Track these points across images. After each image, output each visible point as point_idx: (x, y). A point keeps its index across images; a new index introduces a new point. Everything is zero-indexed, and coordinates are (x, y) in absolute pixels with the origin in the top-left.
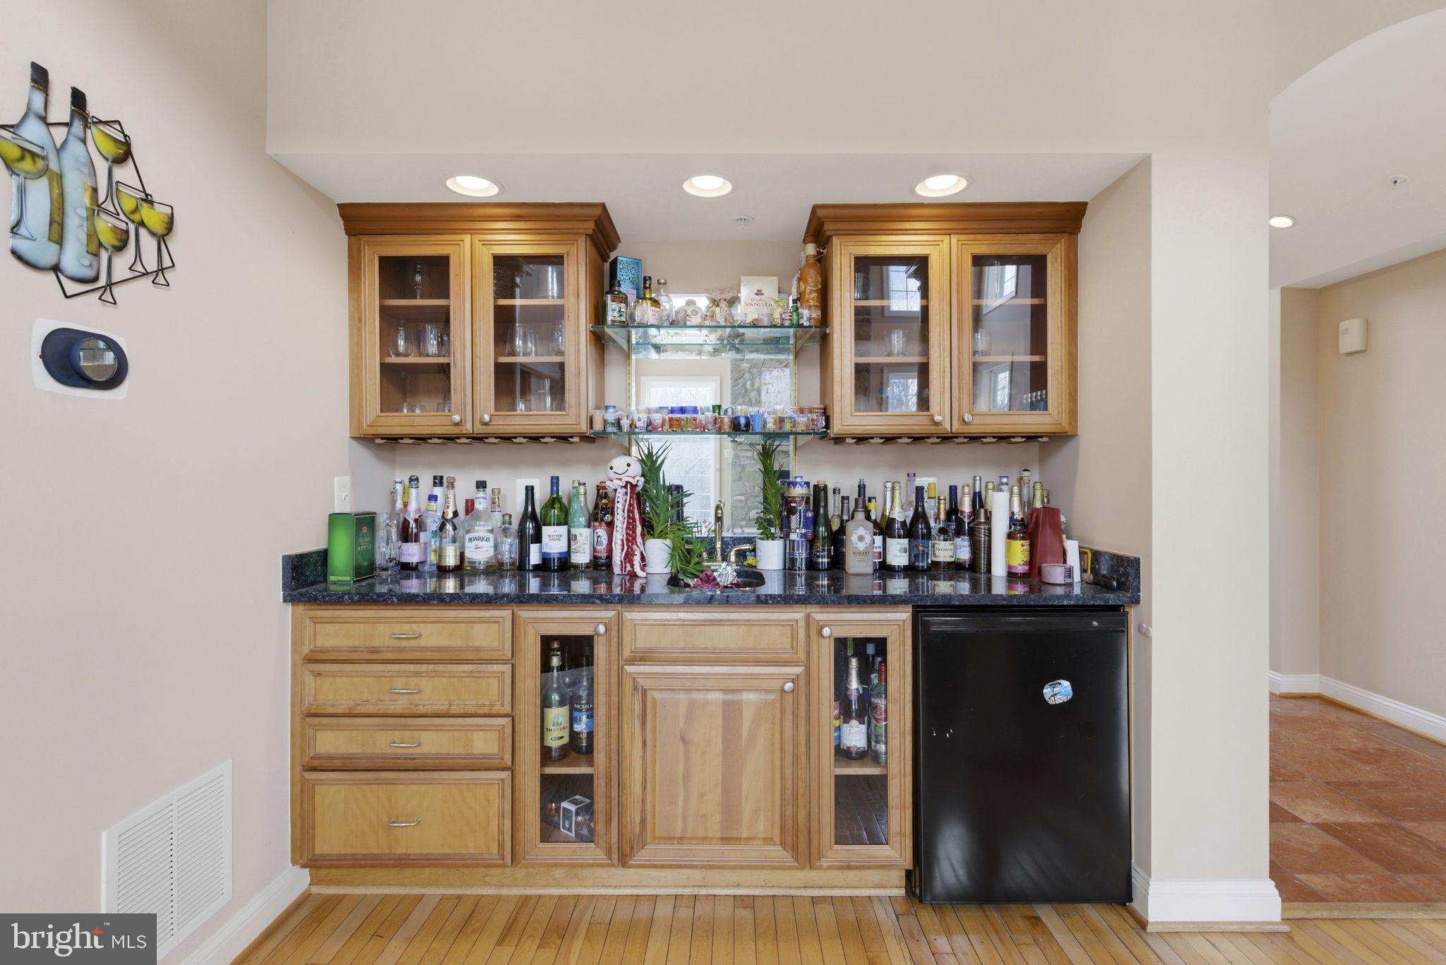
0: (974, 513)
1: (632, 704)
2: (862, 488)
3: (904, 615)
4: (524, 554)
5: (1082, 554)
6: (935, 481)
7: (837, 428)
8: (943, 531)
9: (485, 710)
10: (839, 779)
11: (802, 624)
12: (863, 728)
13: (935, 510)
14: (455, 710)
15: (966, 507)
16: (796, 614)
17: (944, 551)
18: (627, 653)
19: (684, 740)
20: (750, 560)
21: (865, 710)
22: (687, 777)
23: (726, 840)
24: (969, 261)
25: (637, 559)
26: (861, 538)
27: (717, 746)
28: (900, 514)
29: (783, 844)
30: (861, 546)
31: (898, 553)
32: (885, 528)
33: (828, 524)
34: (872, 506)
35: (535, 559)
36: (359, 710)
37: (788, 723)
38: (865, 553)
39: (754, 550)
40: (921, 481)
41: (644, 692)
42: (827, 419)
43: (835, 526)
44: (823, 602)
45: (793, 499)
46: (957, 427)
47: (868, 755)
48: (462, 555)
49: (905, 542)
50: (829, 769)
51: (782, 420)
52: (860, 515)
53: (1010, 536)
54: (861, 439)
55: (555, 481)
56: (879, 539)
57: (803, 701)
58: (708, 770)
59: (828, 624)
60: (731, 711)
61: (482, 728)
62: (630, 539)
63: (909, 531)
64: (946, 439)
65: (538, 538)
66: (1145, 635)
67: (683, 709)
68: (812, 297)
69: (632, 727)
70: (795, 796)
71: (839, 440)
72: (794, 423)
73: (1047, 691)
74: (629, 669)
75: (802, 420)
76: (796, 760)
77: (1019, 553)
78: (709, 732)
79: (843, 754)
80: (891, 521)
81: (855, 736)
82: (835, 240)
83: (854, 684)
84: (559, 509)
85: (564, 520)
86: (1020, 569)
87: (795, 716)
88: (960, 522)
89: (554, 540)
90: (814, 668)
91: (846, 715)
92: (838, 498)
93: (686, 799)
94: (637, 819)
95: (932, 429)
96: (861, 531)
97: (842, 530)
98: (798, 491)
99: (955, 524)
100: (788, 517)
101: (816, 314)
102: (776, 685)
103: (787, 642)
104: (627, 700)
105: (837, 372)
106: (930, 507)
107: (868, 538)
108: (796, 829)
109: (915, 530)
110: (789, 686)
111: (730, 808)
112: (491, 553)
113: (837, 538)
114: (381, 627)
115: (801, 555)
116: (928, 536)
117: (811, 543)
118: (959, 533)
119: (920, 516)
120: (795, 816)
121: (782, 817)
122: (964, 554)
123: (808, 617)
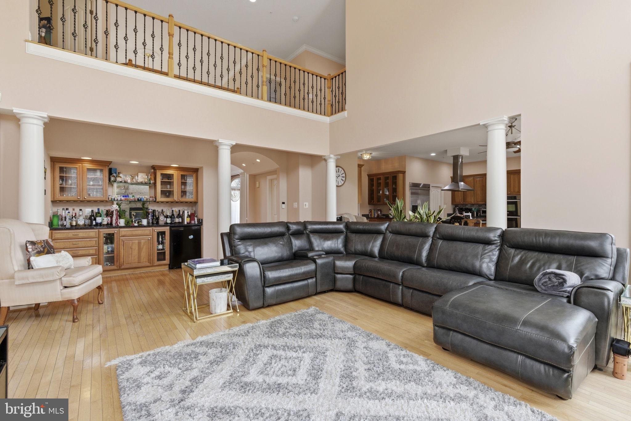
0: (182, 214)
1: (121, 243)
2: (162, 210)
3: (168, 228)
4: (92, 222)
5: (197, 219)
6: (176, 209)
7: (157, 200)
8: (177, 217)
9: (93, 246)
10: (158, 253)
11: (151, 230)
12: (162, 246)
13: (176, 214)
14: (86, 246)
15: (181, 213)
16: (151, 228)
17: (177, 220)
18: (120, 236)
19: (131, 248)
20: (140, 223)
21: (163, 243)
22: (131, 254)
23: (138, 263)
24: (180, 176)
25: (118, 223)
26: (162, 218)
27: (137, 249)
28: (169, 214)
29: (148, 262)
30: (162, 219)
31: (169, 221)
32: (167, 217)
33: (156, 216)
34: (164, 213)
35: (94, 223)
36: (66, 248)
37: (149, 244)
38: (163, 221)
39: (141, 221)
40: (173, 209)
41: (124, 241)
42: (156, 199)
43: (157, 217)
44: (155, 227)
45: (149, 212)
46: (178, 201)
47: (163, 249)
48: (77, 223)
49: (170, 219)
50: (156, 252)
51: (147, 199)
52: (162, 215)
53: (187, 217)
54: (162, 202)
55: (98, 209)
56: (165, 219)
57: (152, 241)
58: (135, 252)
59: (156, 229)
60: (139, 243)
61: (92, 249)
62: (117, 219)
63: (171, 217)
64: (177, 202)
65: (95, 219)
66: (203, 229)
67: (131, 244)
68: (153, 179)
69: (121, 247)
70: (150, 255)
71: (158, 202)
72: (150, 199)
73: (189, 237)
74: (121, 238)
75: (151, 199)
76: (151, 250)
77: (189, 219)
78: (135, 247)
79: (158, 250)
80: (168, 216)
81: (160, 247)
82: (157, 170)
83: (160, 239)
84: (99, 214)
85: (101, 216)
86: (189, 222)
87: (150, 243)
88: (180, 216)
89: (99, 220)
90: (154, 236)
91: (159, 244)
92: (158, 212)
93: (131, 258)
94: (122, 261)
95: (174, 201)
96: (162, 217)
97: (159, 217)
98: (150, 211)
99: (179, 216)
100: (148, 215)
101: (154, 181)
102: (147, 239)
103: (149, 233)
104: (120, 243)
105: (157, 191)
106: (175, 213)
107: (163, 218)
108: (150, 260)
109: (172, 217)
110: (149, 239)
111: (139, 257)
112: (84, 223)
113: (158, 219)
114: (70, 233)
115: (151, 221)
116: (174, 218)
117: (153, 219)
118: (180, 217)
119: (173, 215)
120: (150, 258)
121: (148, 257)
122: (181, 221)
123: (153, 229)
